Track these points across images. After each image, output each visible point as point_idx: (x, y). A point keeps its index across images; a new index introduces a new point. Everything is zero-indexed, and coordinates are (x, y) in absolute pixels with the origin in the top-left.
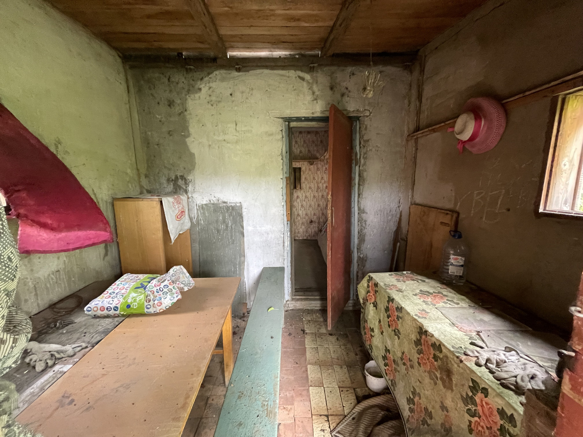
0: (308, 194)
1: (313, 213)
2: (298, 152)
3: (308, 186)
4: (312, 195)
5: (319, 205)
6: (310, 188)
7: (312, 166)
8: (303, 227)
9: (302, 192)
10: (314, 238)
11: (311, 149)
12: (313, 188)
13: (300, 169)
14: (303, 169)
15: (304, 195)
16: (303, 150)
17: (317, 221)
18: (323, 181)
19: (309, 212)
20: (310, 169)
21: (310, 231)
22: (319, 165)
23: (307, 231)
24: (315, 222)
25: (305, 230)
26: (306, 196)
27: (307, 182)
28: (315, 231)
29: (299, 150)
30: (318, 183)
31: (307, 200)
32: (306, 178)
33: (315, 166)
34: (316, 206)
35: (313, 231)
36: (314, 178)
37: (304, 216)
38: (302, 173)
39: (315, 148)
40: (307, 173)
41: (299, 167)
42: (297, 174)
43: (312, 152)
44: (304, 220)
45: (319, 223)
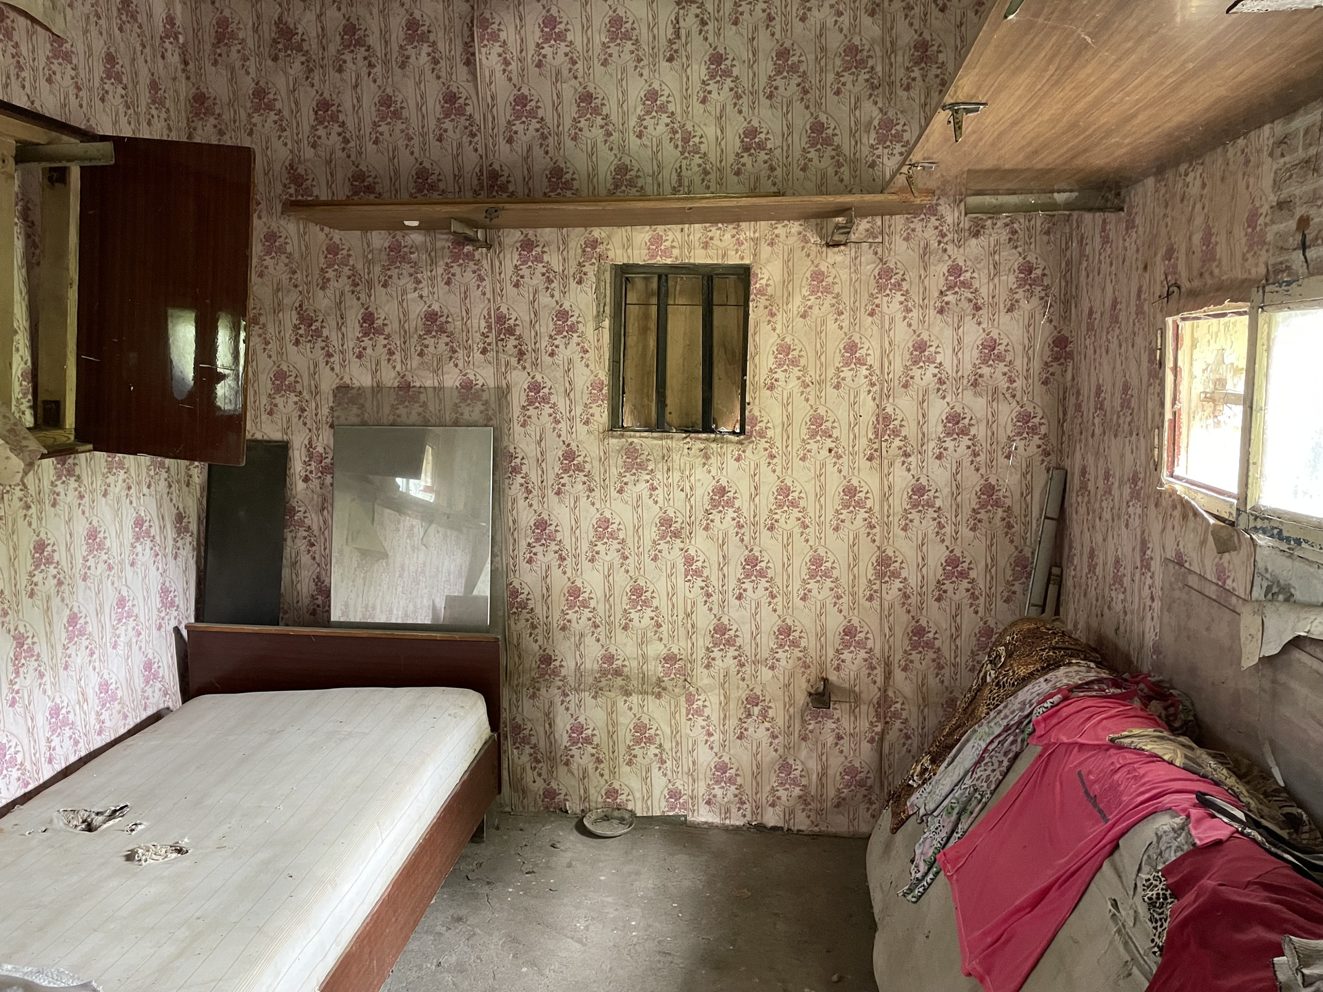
0: (802, 479)
1: (835, 623)
2: (733, 143)
3: (802, 412)
4: (834, 485)
5: (885, 567)
6: (818, 427)
7: (837, 257)
8: (760, 733)
9: (754, 454)
10: (839, 824)
11: (838, 115)
12: (841, 432)
13: (743, 274)
14: (767, 275)
15: (769, 483)
16: (769, 120)
17: (871, 692)
18: (925, 377)
19: (803, 619)
20: (818, 276)
21: (813, 765)
22: (899, 245)
23: (785, 767)
24: (853, 698)
25: (769, 755)
26: (784, 491)
27: (794, 384)
28: (850, 771)
29: (736, 126)
30: (882, 390)
31: (788, 521)
32: (785, 349)
33: (867, 255)
34: (866, 569)
35: (836, 764)
36: (852, 348)
37: (768, 642)
38: (756, 312)
39: (870, 111)
40: (797, 304)
41: (733, 260)
42: (724, 318)
43: (844, 141)
44: (766, 674)
45: (883, 707)
